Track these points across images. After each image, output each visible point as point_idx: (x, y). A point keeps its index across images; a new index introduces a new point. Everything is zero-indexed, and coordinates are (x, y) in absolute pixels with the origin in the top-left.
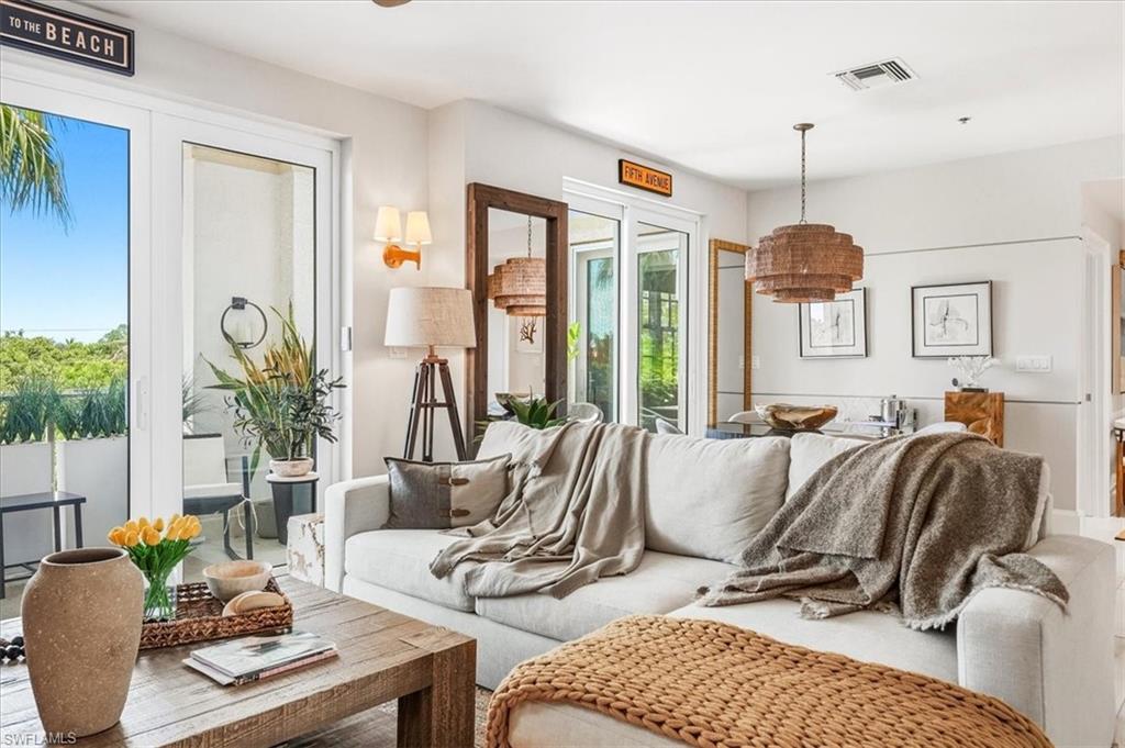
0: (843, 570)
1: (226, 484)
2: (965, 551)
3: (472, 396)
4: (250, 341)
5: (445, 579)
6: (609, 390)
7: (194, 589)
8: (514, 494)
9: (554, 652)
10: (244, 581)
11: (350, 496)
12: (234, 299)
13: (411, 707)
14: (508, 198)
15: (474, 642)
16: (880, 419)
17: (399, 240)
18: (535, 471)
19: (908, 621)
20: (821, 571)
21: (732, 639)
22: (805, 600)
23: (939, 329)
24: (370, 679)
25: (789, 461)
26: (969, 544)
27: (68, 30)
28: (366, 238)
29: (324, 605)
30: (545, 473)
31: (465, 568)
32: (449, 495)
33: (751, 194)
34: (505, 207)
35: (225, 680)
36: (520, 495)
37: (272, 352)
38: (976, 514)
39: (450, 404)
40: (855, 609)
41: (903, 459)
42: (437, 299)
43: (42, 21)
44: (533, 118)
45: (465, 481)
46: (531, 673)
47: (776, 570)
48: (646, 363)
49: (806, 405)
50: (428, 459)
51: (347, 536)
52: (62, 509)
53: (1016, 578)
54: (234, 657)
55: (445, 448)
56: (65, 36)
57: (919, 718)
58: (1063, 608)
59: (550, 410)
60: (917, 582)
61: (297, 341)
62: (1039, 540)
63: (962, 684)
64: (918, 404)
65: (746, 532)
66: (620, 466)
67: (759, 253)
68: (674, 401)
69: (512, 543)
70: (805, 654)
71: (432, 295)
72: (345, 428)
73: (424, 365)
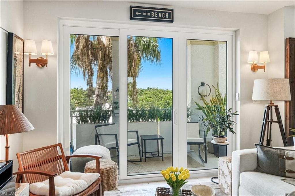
1: (199, 138)
3: (288, 118)
4: (206, 95)
7: (188, 192)
11: (242, 157)
12: (202, 83)
17: (257, 62)
27: (157, 13)
28: (244, 62)
32: (285, 163)
37: (212, 99)
39: (279, 121)
42: (274, 83)
43: (150, 12)
45: (292, 158)
51: (240, 172)
56: (156, 15)
61: (220, 95)
71: (273, 81)
72: (237, 128)
73: (268, 107)
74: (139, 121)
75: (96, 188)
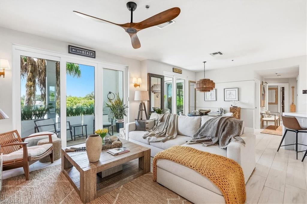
0: (210, 139)
1: (109, 123)
2: (230, 136)
3: (149, 108)
4: (112, 99)
5: (145, 139)
6: (171, 106)
8: (156, 125)
9: (163, 151)
10: (115, 139)
11: (130, 125)
12: (109, 92)
13: (141, 159)
14: (154, 75)
15: (150, 149)
16: (219, 112)
17: (136, 83)
18: (159, 121)
19: (220, 147)
20: (206, 139)
21: (191, 150)
22: (203, 143)
23: (229, 96)
24: (135, 155)
25: (201, 120)
26: (230, 135)
28: (131, 82)
29: (127, 143)
30: (161, 122)
31: (148, 137)
32: (145, 125)
33: (196, 73)
34: (154, 77)
35: (114, 154)
36: (157, 125)
37: (116, 101)
38: (232, 130)
39: (145, 110)
40: (212, 145)
41: (220, 121)
43: (82, 51)
44: (159, 62)
45: (148, 123)
46: (160, 154)
47: (199, 138)
48: (178, 101)
49: (205, 110)
50: (141, 119)
51: (129, 132)
52: (83, 127)
53: (237, 140)
54: (114, 151)
55: (144, 117)
56: (85, 53)
57: (220, 162)
58: (244, 145)
59: (162, 111)
60: (222, 141)
61: (119, 99)
62: (242, 134)
63: (228, 157)
64: (225, 109)
65: (194, 132)
66: (173, 121)
67: (197, 84)
68: (183, 108)
69: (156, 133)
70: (202, 152)
71: (142, 92)
72: (128, 114)
73: (141, 103)
74: (69, 116)
75: (50, 152)
